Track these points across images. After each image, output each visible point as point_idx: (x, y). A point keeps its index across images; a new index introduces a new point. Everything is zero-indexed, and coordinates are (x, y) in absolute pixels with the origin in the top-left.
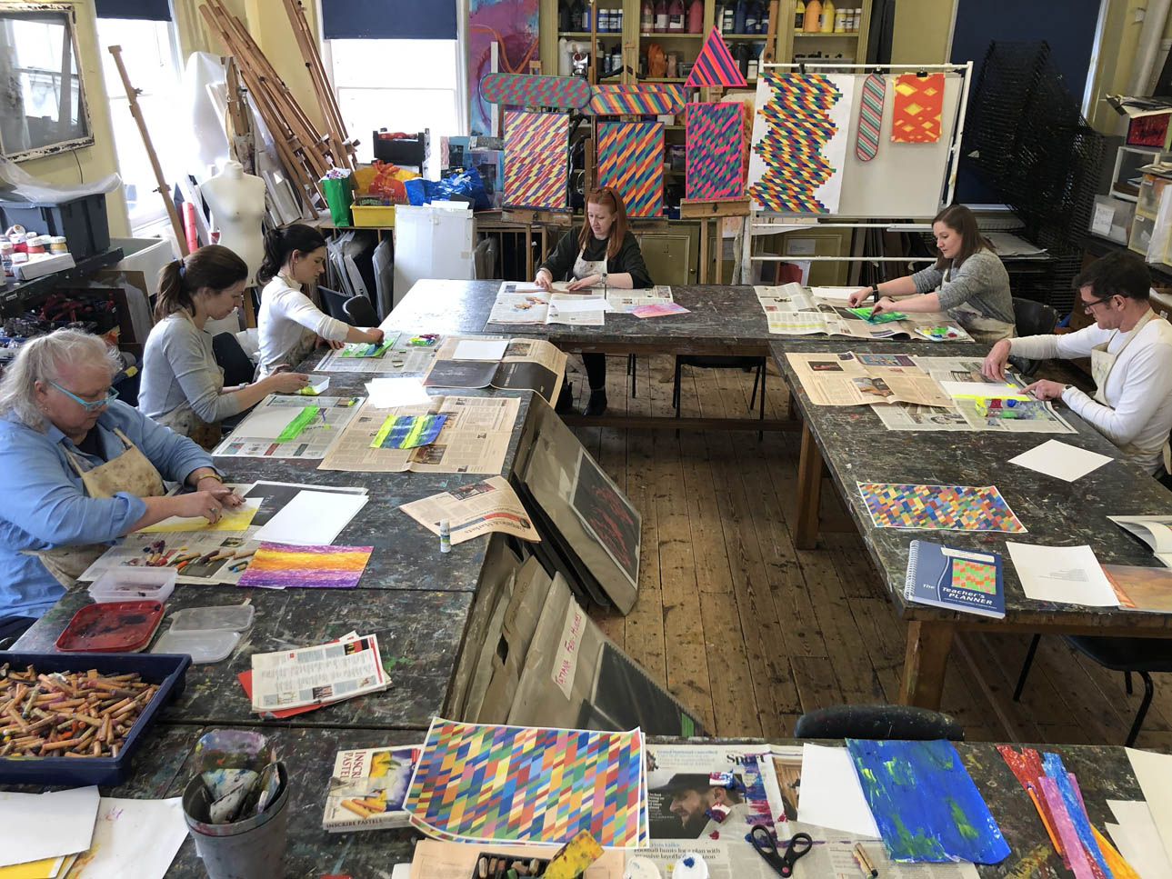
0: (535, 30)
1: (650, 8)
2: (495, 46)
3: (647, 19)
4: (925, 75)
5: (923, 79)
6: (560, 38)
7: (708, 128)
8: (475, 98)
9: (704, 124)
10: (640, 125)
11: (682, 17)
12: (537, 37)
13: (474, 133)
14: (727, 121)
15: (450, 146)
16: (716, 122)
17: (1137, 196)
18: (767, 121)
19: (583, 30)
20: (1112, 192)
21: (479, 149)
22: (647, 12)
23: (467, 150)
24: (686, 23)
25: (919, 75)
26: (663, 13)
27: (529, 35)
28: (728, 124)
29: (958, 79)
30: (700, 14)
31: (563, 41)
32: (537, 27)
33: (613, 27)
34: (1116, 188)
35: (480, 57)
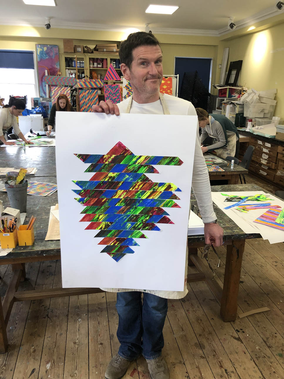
0: (58, 67)
1: (92, 61)
2: (46, 71)
3: (91, 64)
4: (167, 78)
5: (167, 79)
6: (66, 69)
7: (110, 91)
8: (41, 87)
9: (109, 91)
10: (91, 91)
11: (101, 64)
12: (59, 69)
13: (41, 97)
14: (116, 89)
15: (34, 101)
16: (113, 90)
17: (221, 110)
18: (126, 90)
19: (73, 67)
20: (216, 110)
21: (43, 101)
22: (91, 62)
23: (39, 102)
24: (102, 65)
25: (165, 78)
26: (96, 63)
27: (57, 68)
28: (116, 91)
29: (176, 79)
30: (106, 63)
31: (67, 70)
32: (59, 66)
33: (81, 66)
34: (217, 109)
35: (42, 75)
